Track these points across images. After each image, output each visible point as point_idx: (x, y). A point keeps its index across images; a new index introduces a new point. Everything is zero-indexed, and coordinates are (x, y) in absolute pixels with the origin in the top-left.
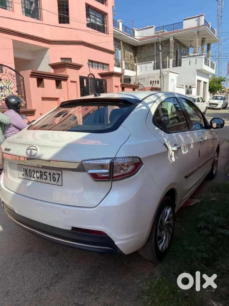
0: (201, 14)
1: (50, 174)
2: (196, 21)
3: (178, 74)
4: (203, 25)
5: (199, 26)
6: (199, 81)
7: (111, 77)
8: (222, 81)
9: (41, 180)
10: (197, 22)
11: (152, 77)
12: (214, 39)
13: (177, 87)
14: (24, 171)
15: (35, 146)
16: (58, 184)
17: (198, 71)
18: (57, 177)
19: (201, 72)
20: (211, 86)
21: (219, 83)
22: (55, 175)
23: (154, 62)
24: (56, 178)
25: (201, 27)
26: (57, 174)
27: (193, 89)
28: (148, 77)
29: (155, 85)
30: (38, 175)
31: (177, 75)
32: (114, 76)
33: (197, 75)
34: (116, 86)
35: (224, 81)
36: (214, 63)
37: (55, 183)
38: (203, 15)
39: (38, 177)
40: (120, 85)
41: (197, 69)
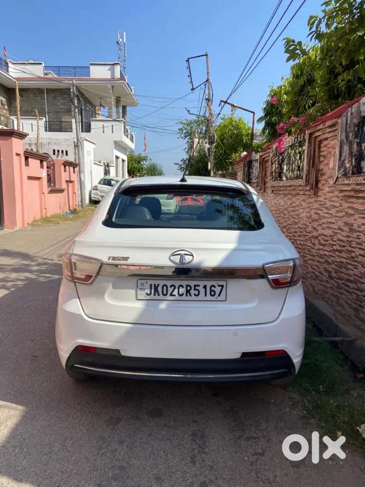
0: (116, 62)
1: (205, 287)
2: (109, 70)
3: (95, 144)
4: (119, 79)
5: (113, 79)
6: (117, 158)
7: (9, 137)
8: (143, 160)
9: (189, 298)
10: (110, 72)
11: (56, 143)
12: (132, 100)
13: (95, 163)
14: (151, 289)
15: (187, 249)
16: (219, 299)
17: (116, 143)
18: (218, 290)
19: (119, 146)
20: (130, 166)
21: (139, 162)
22: (215, 287)
23: (46, 120)
24: (216, 291)
25: (117, 81)
26: (219, 286)
27: (111, 167)
28: (49, 143)
29: (62, 157)
30: (182, 290)
31: (93, 146)
32: (14, 137)
33: (115, 149)
34: (18, 155)
35: (145, 160)
36: (133, 134)
37: (214, 298)
38: (118, 64)
39: (180, 294)
40: (23, 152)
41: (115, 140)
